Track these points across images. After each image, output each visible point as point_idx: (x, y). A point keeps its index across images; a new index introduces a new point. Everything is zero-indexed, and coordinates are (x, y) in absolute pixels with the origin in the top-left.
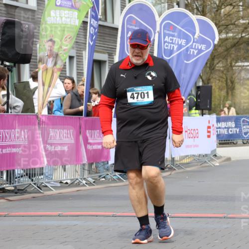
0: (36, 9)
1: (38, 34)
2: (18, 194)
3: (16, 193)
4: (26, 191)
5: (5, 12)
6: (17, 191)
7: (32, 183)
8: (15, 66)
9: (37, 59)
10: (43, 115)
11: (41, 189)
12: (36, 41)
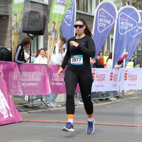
0: (48, 4)
1: (48, 18)
2: (35, 109)
3: (34, 109)
4: (39, 107)
5: (31, 6)
6: (34, 107)
7: (42, 103)
8: (35, 36)
9: (47, 33)
10: (50, 65)
11: (48, 107)
12: (47, 23)
